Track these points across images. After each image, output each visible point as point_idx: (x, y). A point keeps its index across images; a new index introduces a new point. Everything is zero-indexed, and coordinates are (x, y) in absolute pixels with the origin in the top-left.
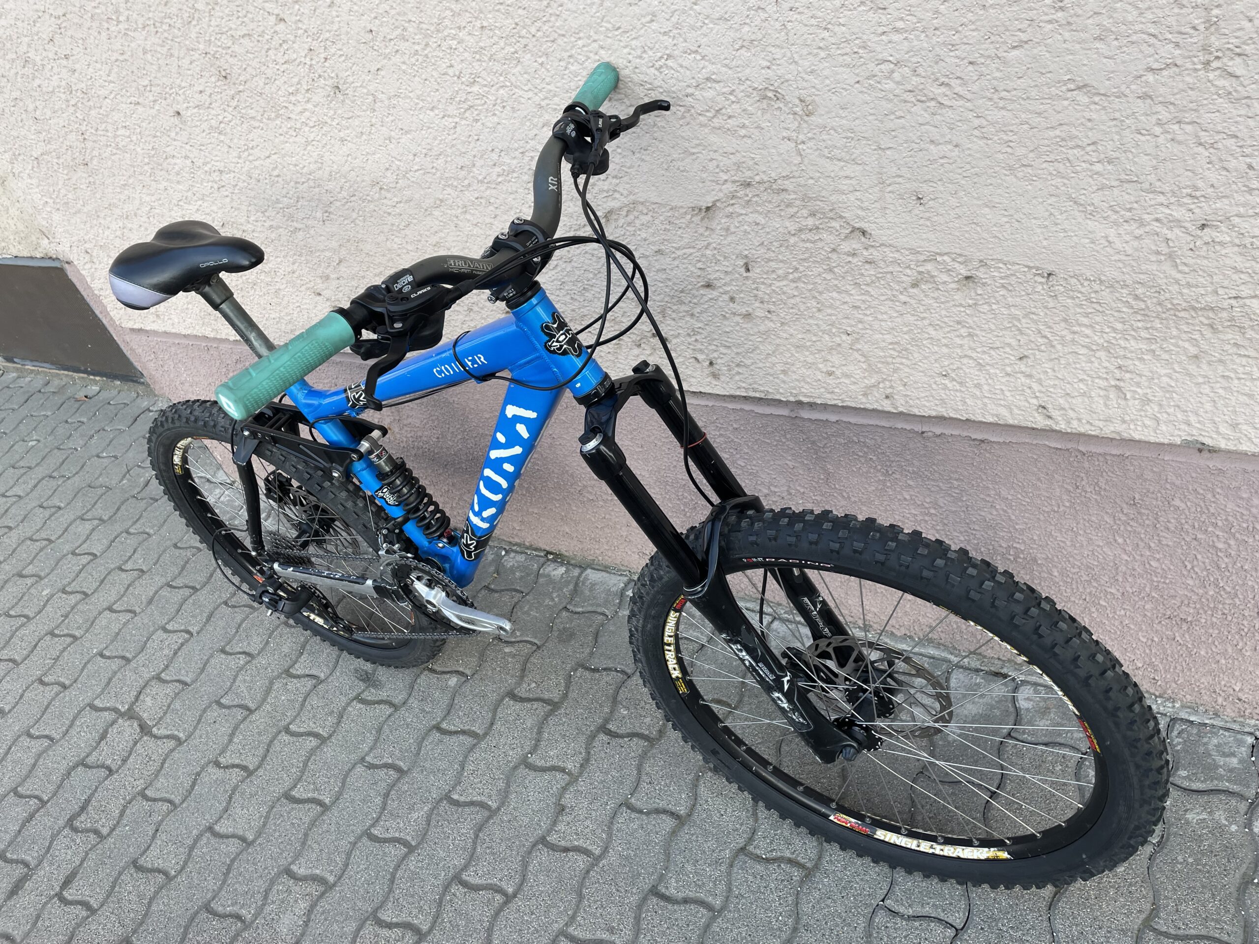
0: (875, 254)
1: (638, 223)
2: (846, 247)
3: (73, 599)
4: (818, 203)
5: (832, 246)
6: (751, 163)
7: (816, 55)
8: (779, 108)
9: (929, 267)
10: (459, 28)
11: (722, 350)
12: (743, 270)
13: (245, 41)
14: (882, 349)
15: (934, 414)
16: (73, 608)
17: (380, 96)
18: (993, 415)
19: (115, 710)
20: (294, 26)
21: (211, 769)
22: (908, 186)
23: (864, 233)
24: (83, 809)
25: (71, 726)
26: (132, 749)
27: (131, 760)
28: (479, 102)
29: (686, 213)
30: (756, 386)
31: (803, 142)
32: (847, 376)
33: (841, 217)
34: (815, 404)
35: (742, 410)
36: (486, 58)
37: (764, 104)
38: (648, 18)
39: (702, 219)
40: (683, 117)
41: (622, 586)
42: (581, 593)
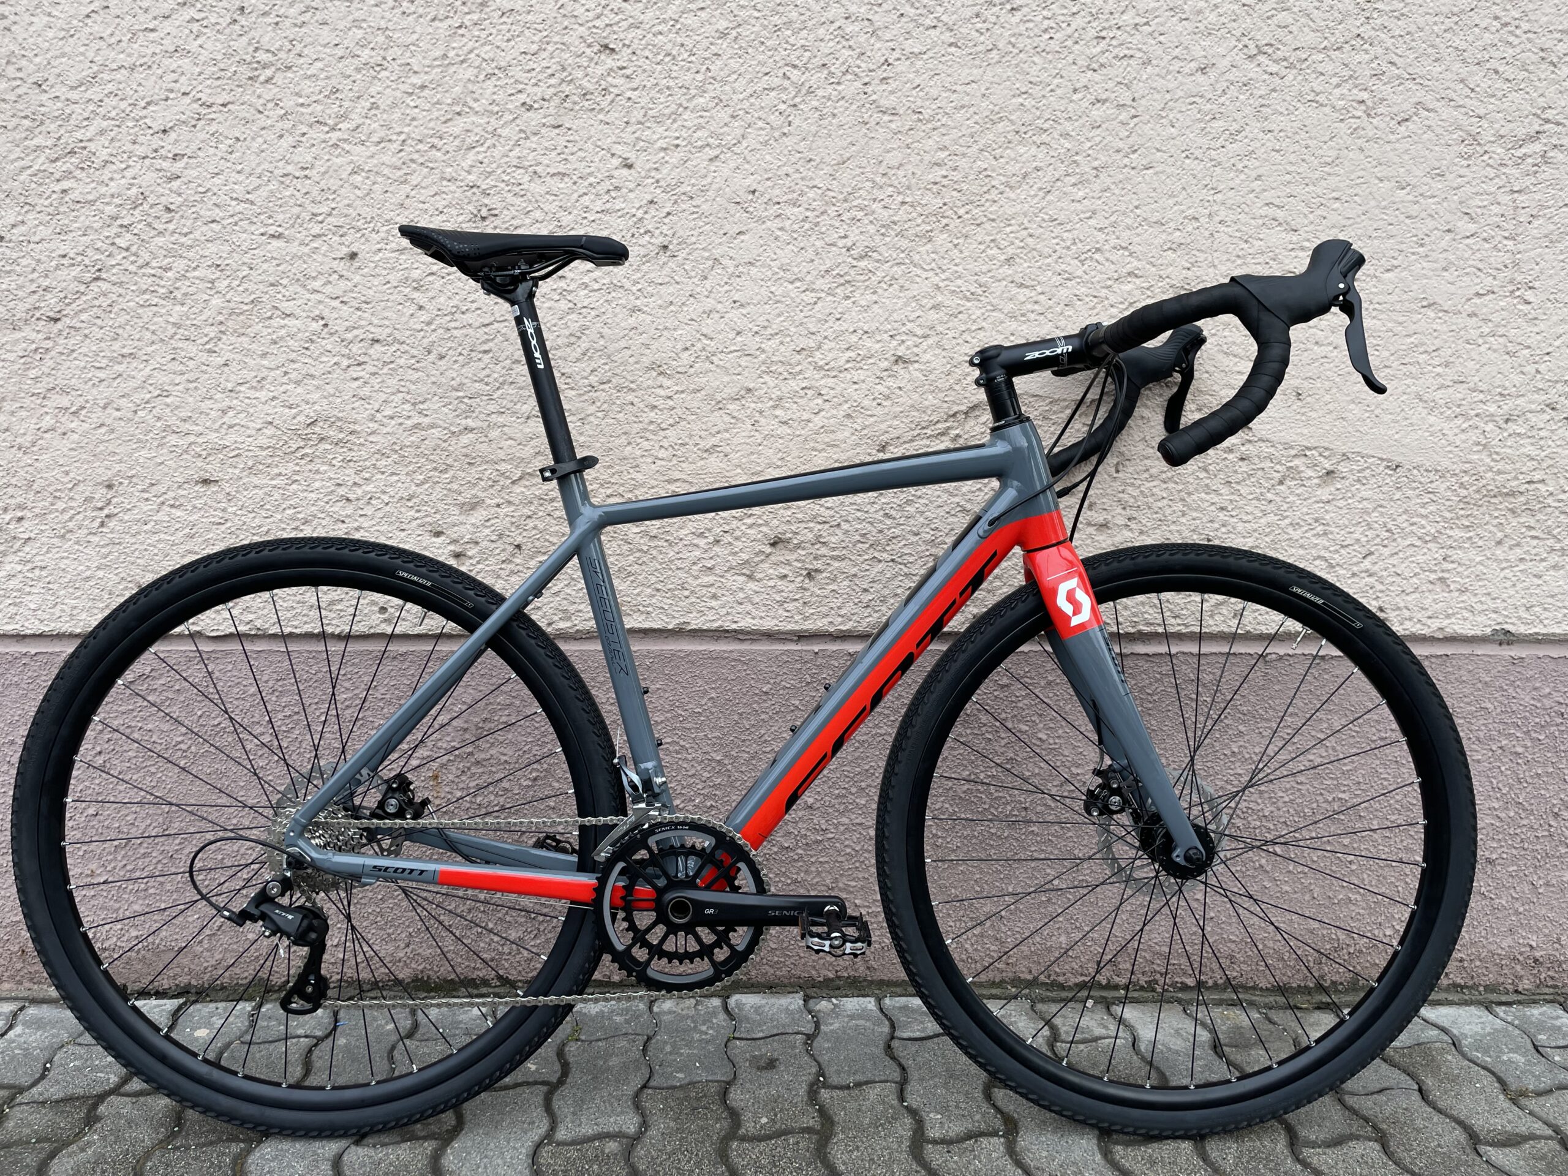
9: (1297, 462)
17: (726, 262)
28: (862, 278)
41: (801, 1002)
42: (747, 1019)
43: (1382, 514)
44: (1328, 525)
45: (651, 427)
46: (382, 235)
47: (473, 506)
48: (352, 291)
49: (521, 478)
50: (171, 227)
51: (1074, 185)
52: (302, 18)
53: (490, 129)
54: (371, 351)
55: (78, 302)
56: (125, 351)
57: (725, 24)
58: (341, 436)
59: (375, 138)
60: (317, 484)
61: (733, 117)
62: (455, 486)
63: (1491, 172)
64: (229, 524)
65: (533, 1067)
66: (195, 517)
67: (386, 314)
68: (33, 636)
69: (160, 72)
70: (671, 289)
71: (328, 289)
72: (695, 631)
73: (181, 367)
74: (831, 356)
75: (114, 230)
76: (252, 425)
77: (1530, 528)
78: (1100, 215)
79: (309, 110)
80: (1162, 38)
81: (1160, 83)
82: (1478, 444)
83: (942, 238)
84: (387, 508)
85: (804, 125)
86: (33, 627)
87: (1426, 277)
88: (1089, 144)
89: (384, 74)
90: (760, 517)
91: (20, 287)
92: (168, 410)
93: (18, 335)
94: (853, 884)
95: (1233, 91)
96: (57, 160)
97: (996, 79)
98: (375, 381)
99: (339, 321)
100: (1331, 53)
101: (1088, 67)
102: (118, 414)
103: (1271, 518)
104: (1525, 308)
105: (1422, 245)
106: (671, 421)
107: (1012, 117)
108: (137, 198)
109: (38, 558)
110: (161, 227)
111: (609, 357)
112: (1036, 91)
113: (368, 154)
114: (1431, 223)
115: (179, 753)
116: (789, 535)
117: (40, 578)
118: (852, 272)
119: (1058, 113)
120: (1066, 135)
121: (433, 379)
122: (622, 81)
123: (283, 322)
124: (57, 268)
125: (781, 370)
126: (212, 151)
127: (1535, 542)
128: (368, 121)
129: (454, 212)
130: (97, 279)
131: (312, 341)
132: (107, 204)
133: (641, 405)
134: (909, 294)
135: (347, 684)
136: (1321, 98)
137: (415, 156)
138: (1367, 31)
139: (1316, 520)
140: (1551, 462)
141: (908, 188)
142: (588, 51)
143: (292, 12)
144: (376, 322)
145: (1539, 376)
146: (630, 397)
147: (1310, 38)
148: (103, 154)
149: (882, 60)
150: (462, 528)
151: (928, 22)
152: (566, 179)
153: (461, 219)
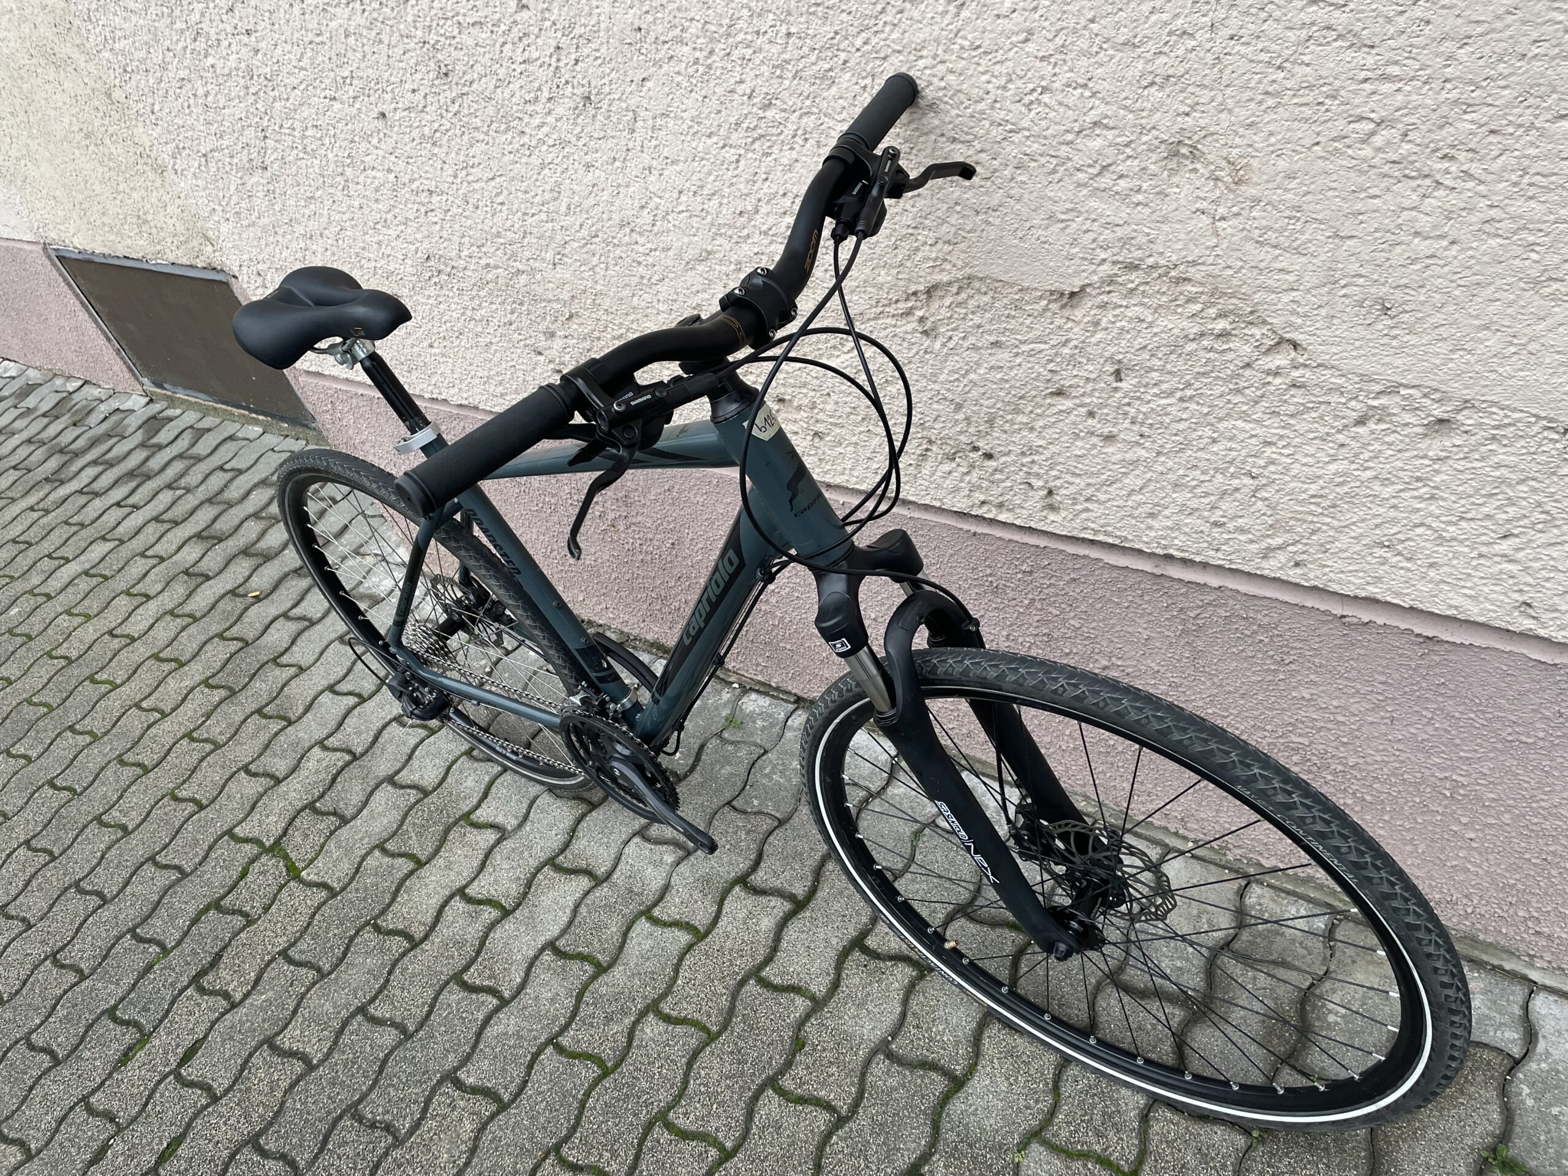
1: (972, 303)
3: (218, 695)
4: (1234, 301)
5: (1247, 360)
6: (1145, 239)
7: (1261, 102)
8: (1195, 170)
9: (1383, 401)
10: (758, 33)
11: (1068, 478)
12: (1112, 378)
13: (475, 31)
14: (1301, 502)
15: (1363, 594)
16: (217, 707)
17: (642, 113)
18: (1451, 607)
19: (257, 842)
20: (539, 17)
21: (368, 934)
22: (1373, 290)
23: (1295, 345)
24: (214, 964)
25: (205, 858)
26: (275, 896)
27: (274, 908)
28: (774, 131)
29: (1041, 297)
30: (1110, 529)
31: (1223, 218)
32: (1242, 531)
33: (1264, 322)
34: (1191, 561)
35: (1085, 557)
36: (790, 75)
37: (1173, 164)
38: (1023, 36)
39: (1063, 307)
40: (1054, 171)
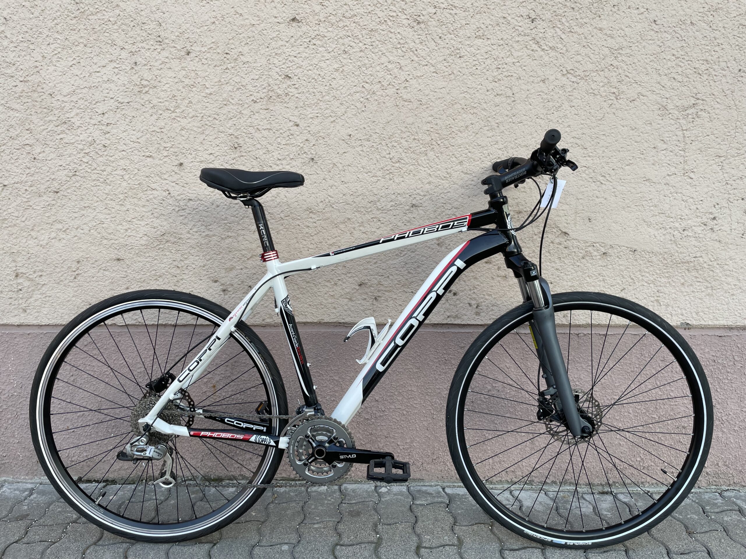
0: (569, 243)
2: (557, 240)
41: (373, 488)
42: (349, 495)
43: (629, 272)
44: (605, 276)
45: (307, 235)
46: (193, 155)
47: (232, 269)
48: (180, 179)
49: (251, 257)
50: (105, 153)
51: (488, 130)
52: (160, 67)
53: (238, 111)
54: (188, 204)
55: (67, 185)
56: (86, 205)
57: (338, 66)
58: (175, 240)
59: (190, 115)
60: (165, 260)
61: (341, 104)
62: (223, 261)
63: (673, 122)
64: (128, 278)
65: (254, 514)
66: (114, 275)
67: (194, 188)
68: (45, 325)
69: (101, 89)
70: (315, 177)
71: (170, 178)
72: (327, 323)
73: (109, 212)
74: (383, 204)
75: (82, 155)
76: (137, 235)
77: (696, 277)
78: (500, 143)
79: (163, 104)
80: (524, 68)
81: (524, 87)
82: (671, 240)
83: (431, 154)
84: (195, 270)
85: (371, 107)
86: (45, 322)
87: (645, 168)
88: (494, 113)
89: (194, 89)
90: (354, 273)
91: (42, 179)
92: (103, 230)
93: (41, 199)
94: (397, 435)
95: (557, 90)
96: (58, 125)
97: (453, 86)
98: (190, 217)
99: (175, 192)
100: (600, 72)
101: (493, 81)
102: (82, 231)
103: (580, 273)
104: (690, 180)
105: (643, 154)
106: (316, 232)
107: (460, 102)
108: (91, 141)
109: (48, 292)
110: (101, 154)
111: (288, 205)
112: (471, 91)
113: (187, 122)
114: (646, 145)
115: (105, 376)
116: (366, 281)
117: (48, 301)
118: (392, 168)
119: (480, 100)
120: (485, 110)
121: (214, 216)
122: (293, 90)
123: (151, 193)
124: (58, 171)
125: (362, 210)
126: (123, 122)
127: (699, 284)
128: (188, 108)
129: (223, 145)
130: (75, 175)
131: (164, 200)
132: (79, 144)
133: (303, 226)
134: (417, 177)
135: (177, 346)
136: (596, 92)
137: (207, 123)
138: (615, 63)
139: (599, 275)
140: (704, 248)
141: (417, 133)
142: (280, 78)
143: (156, 64)
144: (190, 192)
145: (698, 211)
146: (298, 222)
147: (590, 66)
148: (78, 124)
149: (404, 79)
150: (226, 279)
151: (424, 63)
152: (271, 131)
153: (226, 148)
